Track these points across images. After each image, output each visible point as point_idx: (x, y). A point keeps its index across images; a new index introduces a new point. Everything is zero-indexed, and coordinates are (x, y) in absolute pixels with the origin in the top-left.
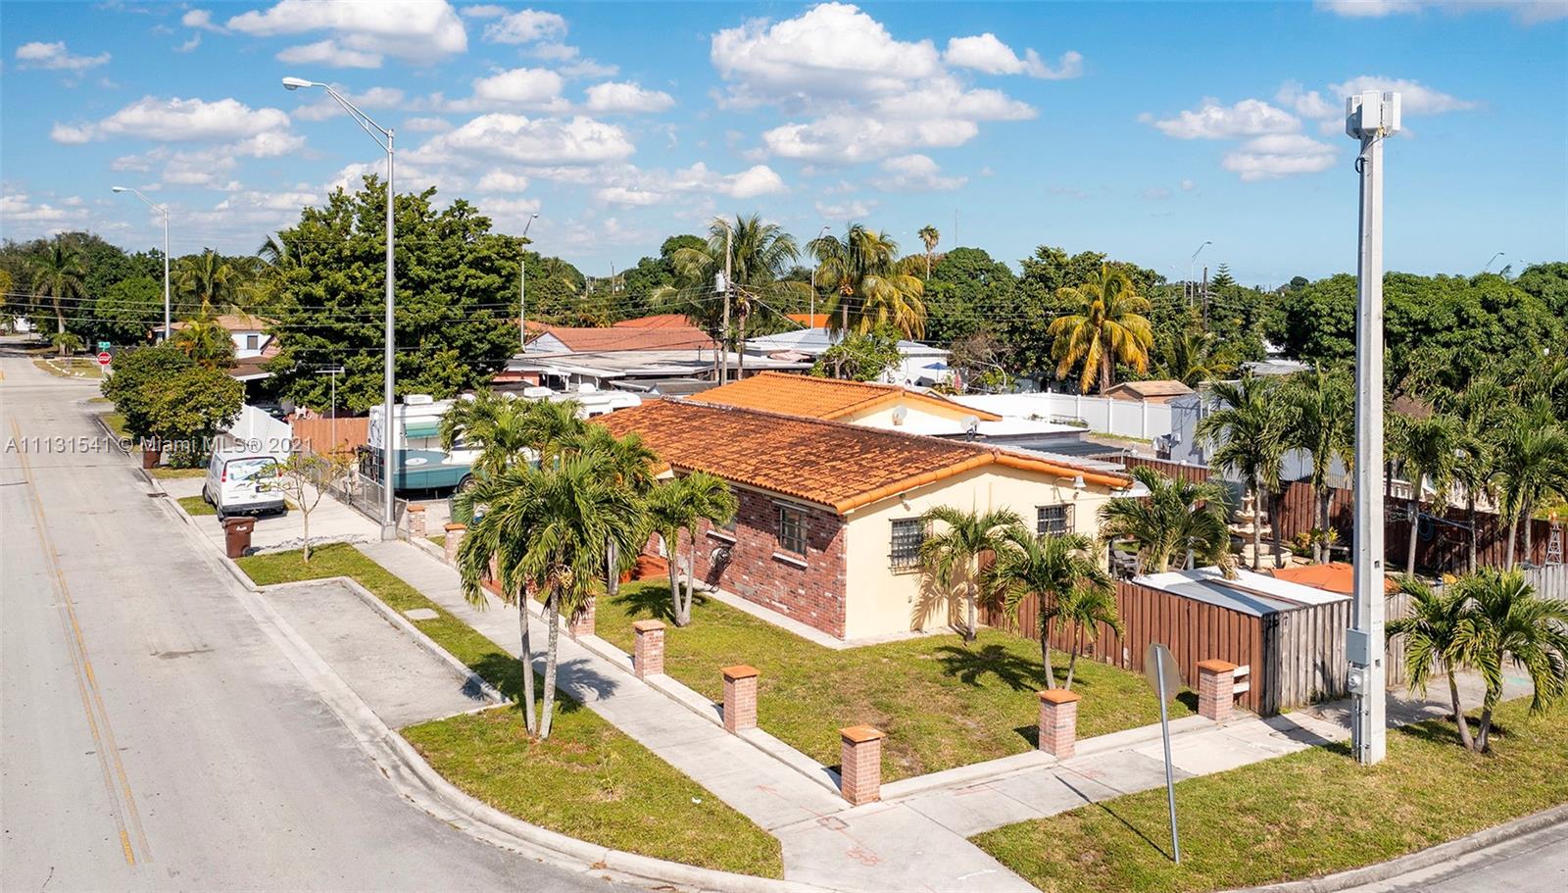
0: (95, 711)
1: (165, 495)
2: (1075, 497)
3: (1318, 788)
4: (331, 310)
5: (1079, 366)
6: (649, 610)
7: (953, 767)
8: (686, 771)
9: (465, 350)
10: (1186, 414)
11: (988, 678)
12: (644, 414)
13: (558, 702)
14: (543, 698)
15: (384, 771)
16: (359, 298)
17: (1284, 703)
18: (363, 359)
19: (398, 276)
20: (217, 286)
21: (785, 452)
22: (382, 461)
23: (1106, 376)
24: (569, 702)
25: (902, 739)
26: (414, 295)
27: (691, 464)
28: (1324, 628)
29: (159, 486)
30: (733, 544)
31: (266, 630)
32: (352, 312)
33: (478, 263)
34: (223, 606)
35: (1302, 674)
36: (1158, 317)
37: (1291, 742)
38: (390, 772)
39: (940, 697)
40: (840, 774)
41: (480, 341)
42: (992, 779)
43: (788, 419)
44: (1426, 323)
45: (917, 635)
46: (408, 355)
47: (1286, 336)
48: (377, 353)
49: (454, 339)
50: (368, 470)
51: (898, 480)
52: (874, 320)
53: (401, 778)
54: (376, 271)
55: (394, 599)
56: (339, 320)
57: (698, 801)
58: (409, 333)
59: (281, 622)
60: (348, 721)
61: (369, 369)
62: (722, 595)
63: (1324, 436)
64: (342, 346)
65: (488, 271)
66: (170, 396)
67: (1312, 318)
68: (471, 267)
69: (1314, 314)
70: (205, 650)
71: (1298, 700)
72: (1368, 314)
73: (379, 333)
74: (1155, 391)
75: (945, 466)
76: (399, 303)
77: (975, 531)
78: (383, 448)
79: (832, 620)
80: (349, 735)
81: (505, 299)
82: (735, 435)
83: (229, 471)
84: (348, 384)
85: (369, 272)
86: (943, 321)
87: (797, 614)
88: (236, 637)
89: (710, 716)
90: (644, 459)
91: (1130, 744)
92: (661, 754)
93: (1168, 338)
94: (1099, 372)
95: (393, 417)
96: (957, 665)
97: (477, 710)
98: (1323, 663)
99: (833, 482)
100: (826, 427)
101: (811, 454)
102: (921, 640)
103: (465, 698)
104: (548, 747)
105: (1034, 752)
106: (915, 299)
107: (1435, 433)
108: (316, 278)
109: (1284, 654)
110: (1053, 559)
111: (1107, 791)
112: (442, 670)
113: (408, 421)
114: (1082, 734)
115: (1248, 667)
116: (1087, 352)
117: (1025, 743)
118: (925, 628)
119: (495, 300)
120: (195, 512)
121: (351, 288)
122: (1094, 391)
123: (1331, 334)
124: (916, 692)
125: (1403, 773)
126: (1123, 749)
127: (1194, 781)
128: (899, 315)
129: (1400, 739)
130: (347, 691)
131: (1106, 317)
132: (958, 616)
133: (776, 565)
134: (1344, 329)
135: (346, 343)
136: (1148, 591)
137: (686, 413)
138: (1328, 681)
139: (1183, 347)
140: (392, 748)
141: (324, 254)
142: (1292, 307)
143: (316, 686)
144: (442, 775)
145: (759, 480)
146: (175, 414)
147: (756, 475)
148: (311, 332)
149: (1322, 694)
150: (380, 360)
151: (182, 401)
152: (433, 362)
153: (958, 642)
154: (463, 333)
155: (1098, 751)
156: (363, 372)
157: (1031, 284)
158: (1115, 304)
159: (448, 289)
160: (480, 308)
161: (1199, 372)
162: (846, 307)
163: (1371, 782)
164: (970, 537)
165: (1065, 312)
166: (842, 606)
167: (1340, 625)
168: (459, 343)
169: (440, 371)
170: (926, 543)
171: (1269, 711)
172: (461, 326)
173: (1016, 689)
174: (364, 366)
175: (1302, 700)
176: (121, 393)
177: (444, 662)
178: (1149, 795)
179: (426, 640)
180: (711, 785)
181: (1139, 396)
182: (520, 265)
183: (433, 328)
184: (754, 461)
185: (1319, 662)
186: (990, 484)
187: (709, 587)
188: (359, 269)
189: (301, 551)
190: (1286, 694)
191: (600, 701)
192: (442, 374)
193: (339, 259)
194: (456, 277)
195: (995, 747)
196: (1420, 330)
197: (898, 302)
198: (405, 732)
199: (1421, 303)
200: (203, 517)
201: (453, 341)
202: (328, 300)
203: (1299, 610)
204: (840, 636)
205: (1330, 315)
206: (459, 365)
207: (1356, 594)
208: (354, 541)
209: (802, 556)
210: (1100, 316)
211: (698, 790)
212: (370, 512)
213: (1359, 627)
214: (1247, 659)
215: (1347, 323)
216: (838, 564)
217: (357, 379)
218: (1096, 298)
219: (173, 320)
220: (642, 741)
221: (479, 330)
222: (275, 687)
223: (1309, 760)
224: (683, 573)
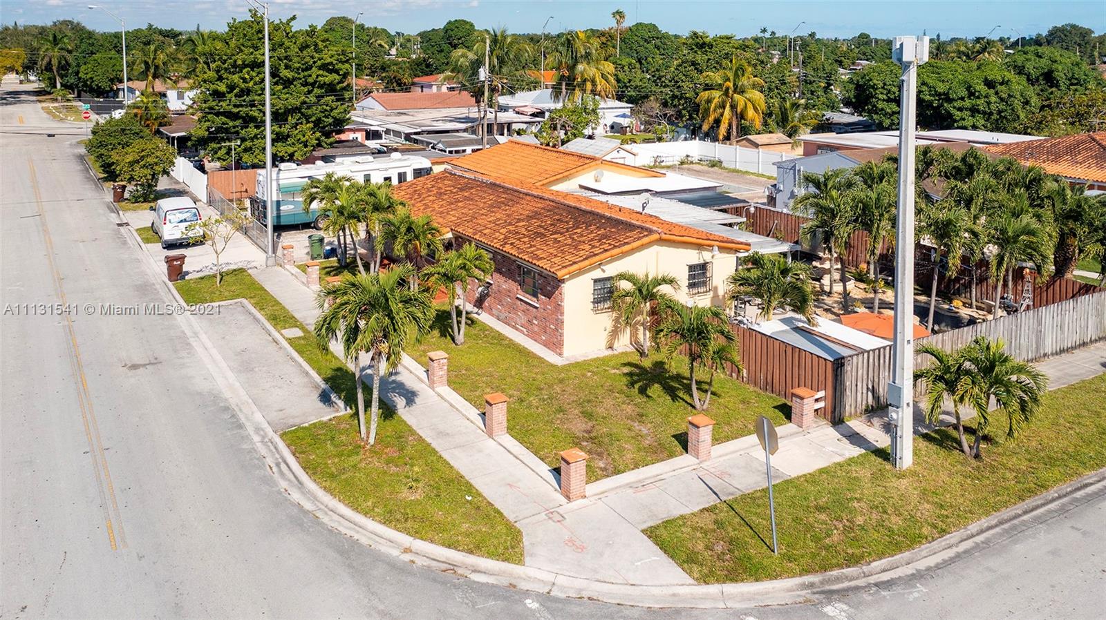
0: (89, 417)
1: (127, 224)
2: (713, 257)
3: (868, 489)
4: (230, 100)
5: (717, 122)
6: (438, 331)
7: (633, 469)
8: (463, 473)
9: (317, 123)
10: (786, 173)
11: (655, 390)
12: (433, 183)
13: (381, 411)
14: (371, 407)
15: (271, 468)
16: (248, 92)
17: (847, 414)
18: (252, 131)
19: (273, 75)
20: (157, 67)
21: (524, 223)
22: (265, 208)
23: (735, 130)
24: (388, 411)
25: (600, 444)
26: (283, 89)
27: (464, 230)
28: (874, 365)
29: (126, 217)
30: (491, 284)
31: (194, 344)
32: (244, 101)
33: (324, 67)
34: (167, 323)
35: (859, 395)
36: (769, 88)
37: (851, 447)
38: (275, 469)
39: (624, 406)
40: (560, 475)
41: (326, 117)
42: (658, 479)
43: (526, 195)
44: (947, 94)
45: (610, 352)
46: (280, 127)
47: (854, 100)
48: (261, 126)
49: (310, 117)
50: (256, 213)
51: (597, 254)
52: (584, 91)
53: (282, 473)
54: (259, 73)
55: (274, 319)
56: (235, 106)
57: (470, 498)
58: (282, 114)
59: (204, 337)
60: (247, 424)
61: (255, 136)
62: (484, 317)
63: (876, 225)
64: (238, 122)
65: (330, 71)
66: (130, 158)
67: (871, 90)
68: (320, 69)
69: (873, 87)
70: (155, 362)
71: (856, 411)
72: (905, 181)
73: (261, 114)
74: (767, 141)
75: (627, 243)
76: (274, 94)
77: (648, 289)
78: (265, 199)
79: (555, 344)
80: (248, 437)
81: (344, 89)
82: (492, 206)
83: (168, 217)
84: (242, 147)
85: (254, 74)
86: (628, 84)
87: (533, 336)
88: (175, 351)
89: (477, 423)
90: (433, 231)
91: (747, 448)
92: (445, 456)
93: (776, 102)
94: (730, 125)
95: (271, 180)
96: (635, 378)
97: (329, 417)
98: (873, 387)
99: (555, 252)
100: (551, 203)
101: (541, 226)
102: (613, 356)
103: (321, 405)
104: (373, 452)
105: (685, 455)
106: (609, 76)
107: (948, 223)
108: (220, 79)
109: (848, 383)
110: (697, 324)
111: (732, 490)
112: (306, 380)
113: (281, 182)
114: (716, 440)
115: (824, 392)
116: (722, 115)
117: (679, 448)
118: (615, 346)
119: (335, 90)
120: (147, 241)
121: (243, 86)
122: (727, 138)
123: (884, 100)
124: (609, 402)
125: (923, 476)
126: (742, 452)
127: (789, 482)
128: (599, 88)
129: (923, 444)
130: (246, 398)
131: (735, 91)
132: (637, 337)
133: (519, 302)
134: (892, 97)
135: (240, 121)
136: (759, 335)
137: (460, 184)
138: (876, 398)
139: (786, 109)
140: (275, 448)
141: (224, 64)
142: (858, 81)
143: (227, 394)
144: (307, 473)
145: (507, 248)
146: (133, 170)
147: (506, 243)
148: (218, 114)
149: (872, 406)
150: (263, 131)
151: (138, 162)
152: (297, 132)
153: (636, 359)
154: (315, 112)
155: (727, 454)
156: (252, 139)
157: (686, 67)
158: (740, 83)
159: (305, 84)
160: (327, 96)
161: (796, 126)
162: (564, 84)
163: (904, 482)
164: (644, 292)
165: (708, 87)
166: (561, 335)
167: (885, 361)
168: (313, 119)
169: (301, 137)
170: (616, 294)
171: (837, 421)
172: (314, 108)
173: (674, 401)
174: (252, 136)
175: (859, 411)
176: (97, 150)
177: (307, 373)
178: (759, 494)
179: (295, 355)
180: (479, 483)
181: (756, 145)
182: (352, 66)
183: (296, 110)
184: (504, 231)
185: (870, 387)
186: (657, 253)
187: (476, 310)
188: (248, 73)
189: (215, 276)
190: (849, 408)
191: (407, 408)
192: (303, 139)
193: (234, 65)
194: (310, 76)
195: (658, 453)
196: (942, 99)
197: (598, 79)
198: (283, 436)
199: (943, 81)
200: (152, 244)
201: (310, 118)
202: (229, 93)
203: (857, 355)
204: (560, 354)
205: (883, 88)
206: (314, 133)
207: (895, 340)
208: (249, 266)
209: (535, 299)
210: (731, 92)
211: (469, 488)
212: (258, 241)
213: (897, 382)
214: (823, 386)
215: (894, 93)
216: (558, 308)
217: (248, 144)
218: (728, 80)
219: (129, 79)
220: (434, 445)
221: (326, 110)
222: (200, 394)
223: (862, 464)
224: (459, 298)
